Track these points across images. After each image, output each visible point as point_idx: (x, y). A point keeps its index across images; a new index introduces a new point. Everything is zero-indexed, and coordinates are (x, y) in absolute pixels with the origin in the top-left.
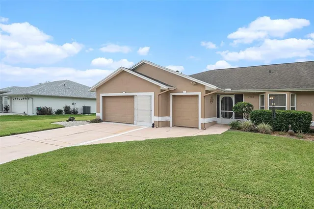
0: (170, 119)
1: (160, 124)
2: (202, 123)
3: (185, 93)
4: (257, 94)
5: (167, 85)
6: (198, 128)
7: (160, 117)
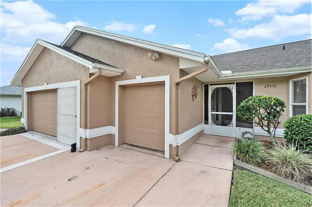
0: (114, 130)
1: (88, 143)
2: (171, 145)
3: (139, 80)
4: (285, 79)
5: (93, 60)
6: (163, 152)
7: (88, 130)
